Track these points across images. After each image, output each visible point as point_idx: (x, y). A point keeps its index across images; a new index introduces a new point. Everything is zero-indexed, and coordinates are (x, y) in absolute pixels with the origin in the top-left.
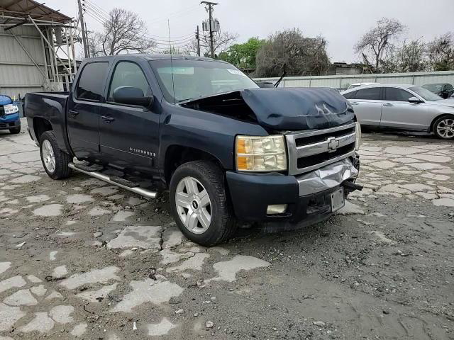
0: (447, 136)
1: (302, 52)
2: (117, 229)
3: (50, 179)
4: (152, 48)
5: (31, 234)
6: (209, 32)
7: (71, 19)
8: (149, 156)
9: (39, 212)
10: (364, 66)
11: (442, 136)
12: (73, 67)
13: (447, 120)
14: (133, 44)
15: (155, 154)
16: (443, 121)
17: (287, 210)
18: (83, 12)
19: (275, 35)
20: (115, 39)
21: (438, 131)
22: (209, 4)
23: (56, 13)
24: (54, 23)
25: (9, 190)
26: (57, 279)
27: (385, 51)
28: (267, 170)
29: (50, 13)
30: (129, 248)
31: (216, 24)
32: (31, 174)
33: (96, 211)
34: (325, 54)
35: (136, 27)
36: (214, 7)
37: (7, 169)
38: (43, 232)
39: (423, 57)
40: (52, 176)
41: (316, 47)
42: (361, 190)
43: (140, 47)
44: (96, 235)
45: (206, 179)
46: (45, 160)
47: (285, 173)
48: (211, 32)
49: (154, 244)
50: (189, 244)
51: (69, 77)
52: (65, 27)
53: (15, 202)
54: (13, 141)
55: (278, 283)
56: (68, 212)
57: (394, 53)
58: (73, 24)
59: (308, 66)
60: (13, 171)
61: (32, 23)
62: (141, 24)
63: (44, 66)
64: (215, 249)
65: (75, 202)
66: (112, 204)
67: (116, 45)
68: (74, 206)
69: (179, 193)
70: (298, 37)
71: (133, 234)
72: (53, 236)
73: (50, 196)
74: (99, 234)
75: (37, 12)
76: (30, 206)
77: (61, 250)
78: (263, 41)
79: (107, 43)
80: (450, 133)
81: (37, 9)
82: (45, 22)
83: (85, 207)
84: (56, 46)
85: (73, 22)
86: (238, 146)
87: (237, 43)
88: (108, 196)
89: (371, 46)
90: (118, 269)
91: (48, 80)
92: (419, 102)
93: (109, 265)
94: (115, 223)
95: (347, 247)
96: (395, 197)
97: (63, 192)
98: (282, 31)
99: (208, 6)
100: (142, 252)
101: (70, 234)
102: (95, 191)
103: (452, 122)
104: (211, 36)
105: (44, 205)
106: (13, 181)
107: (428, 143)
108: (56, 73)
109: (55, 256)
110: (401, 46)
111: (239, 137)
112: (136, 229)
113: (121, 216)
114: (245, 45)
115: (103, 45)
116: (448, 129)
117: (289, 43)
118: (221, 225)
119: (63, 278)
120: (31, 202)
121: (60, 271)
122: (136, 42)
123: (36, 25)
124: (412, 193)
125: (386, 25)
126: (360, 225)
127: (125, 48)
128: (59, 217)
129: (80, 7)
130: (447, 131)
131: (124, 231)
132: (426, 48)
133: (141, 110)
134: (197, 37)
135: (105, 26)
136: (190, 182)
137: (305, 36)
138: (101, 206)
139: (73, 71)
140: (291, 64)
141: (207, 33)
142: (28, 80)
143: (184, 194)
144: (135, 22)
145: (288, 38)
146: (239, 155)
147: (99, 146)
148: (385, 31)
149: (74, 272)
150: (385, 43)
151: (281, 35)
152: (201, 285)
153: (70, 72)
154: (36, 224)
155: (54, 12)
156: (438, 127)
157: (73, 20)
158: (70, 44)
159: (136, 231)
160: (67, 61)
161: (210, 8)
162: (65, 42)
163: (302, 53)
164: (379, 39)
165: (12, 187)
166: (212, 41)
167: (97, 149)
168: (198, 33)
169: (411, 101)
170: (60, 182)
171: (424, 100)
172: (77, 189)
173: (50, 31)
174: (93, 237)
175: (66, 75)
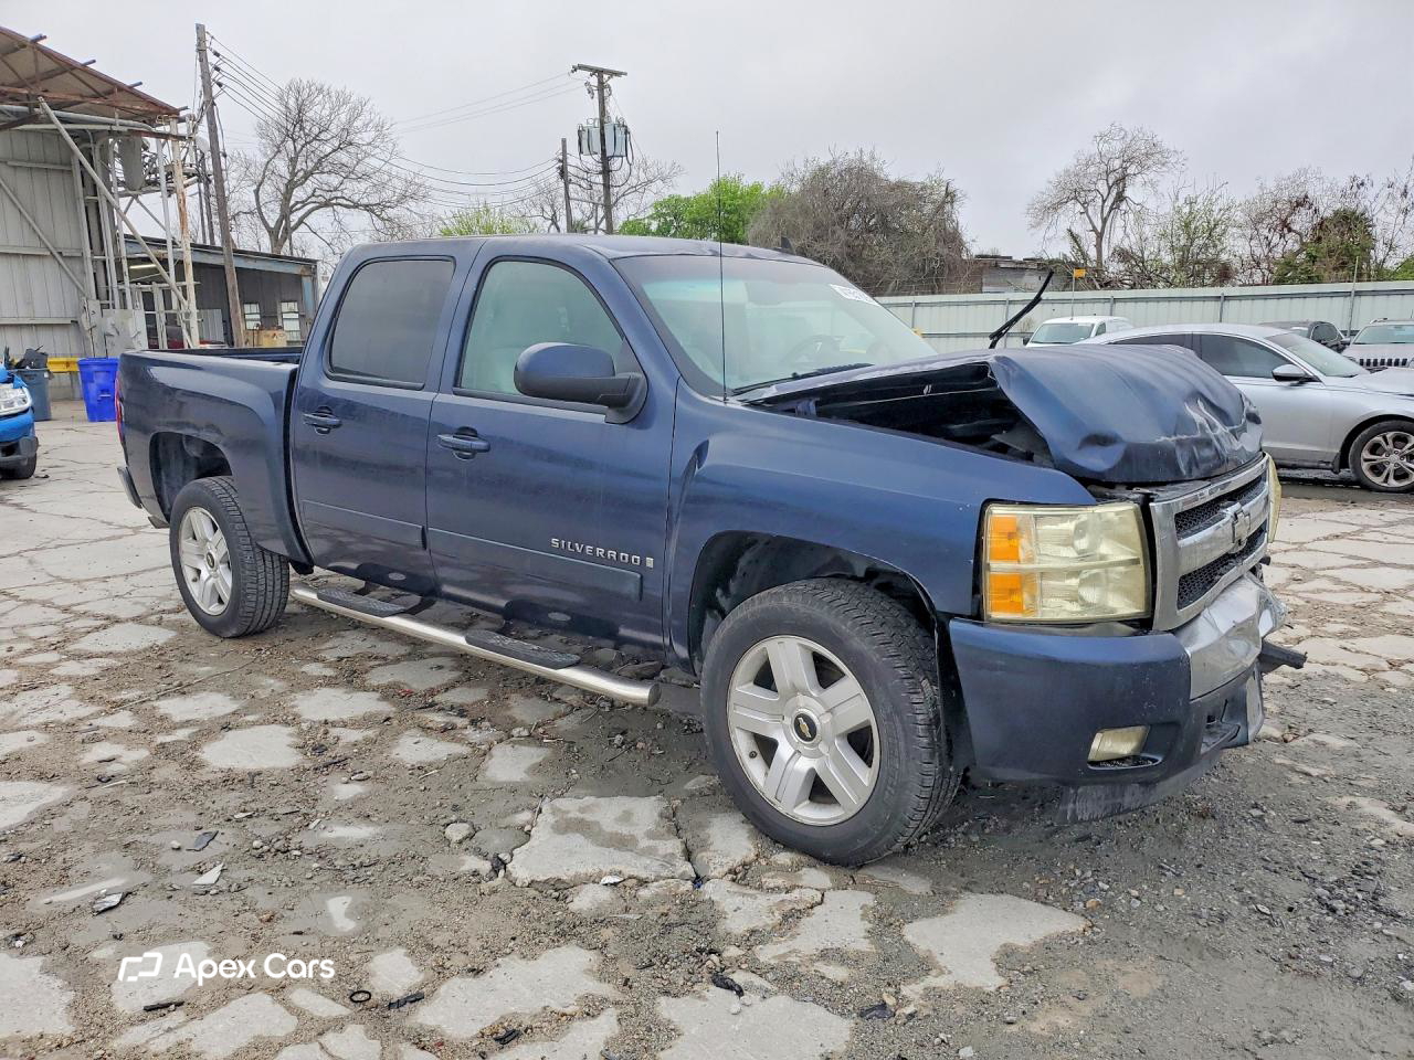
0: (1393, 483)
1: (884, 223)
2: (516, 811)
3: (207, 637)
4: (412, 204)
5: (228, 836)
6: (598, 157)
7: (176, 112)
8: (629, 566)
9: (221, 755)
10: (1076, 266)
11: (1378, 480)
12: (180, 264)
13: (1389, 435)
14: (354, 189)
15: (650, 562)
16: (1378, 439)
17: (1145, 745)
18: (216, 89)
19: (803, 170)
20: (293, 174)
21: (1365, 466)
22: (599, 72)
23: (130, 91)
24: (120, 124)
25: (84, 680)
26: (399, 1004)
27: (1119, 222)
28: (1088, 615)
29: (110, 93)
30: (594, 879)
31: (620, 135)
32: (138, 620)
33: (413, 749)
34: (956, 229)
35: (366, 137)
36: (613, 82)
37: (44, 604)
38: (267, 828)
39: (1228, 242)
40: (212, 627)
41: (928, 209)
42: (1299, 666)
43: (374, 200)
44: (456, 832)
45: (858, 643)
46: (189, 574)
47: (1143, 624)
48: (605, 160)
49: (668, 860)
50: (784, 858)
51: (167, 294)
52: (158, 135)
53: (123, 719)
54: (19, 506)
55: (1146, 990)
56: (321, 753)
57: (1147, 231)
58: (182, 129)
59: (907, 264)
60: (66, 610)
61: (52, 123)
62: (379, 127)
63: (81, 258)
64: (879, 874)
65: (331, 718)
66: (460, 722)
67: (299, 194)
68: (334, 732)
69: (742, 687)
70: (873, 177)
71: (581, 827)
72: (308, 840)
73: (235, 697)
74: (464, 829)
75: (64, 87)
76: (182, 734)
77: (362, 894)
78: (757, 188)
79: (267, 188)
80: (1401, 475)
81: (67, 77)
82: (93, 121)
83: (370, 733)
84: (122, 195)
85: (182, 120)
86: (992, 540)
87: (673, 192)
88: (432, 692)
89: (1079, 208)
90: (593, 955)
91: (94, 305)
92: (1302, 380)
93: (555, 944)
94: (499, 788)
95: (1296, 855)
96: (1346, 681)
97: (277, 685)
98: (824, 160)
99: (594, 81)
100: (644, 893)
101: (361, 832)
102: (381, 676)
103: (1406, 441)
104: (606, 172)
105: (226, 728)
106: (87, 644)
107: (1343, 502)
108: (120, 281)
109: (349, 915)
110: (1167, 208)
111: (997, 511)
112: (582, 810)
113: (510, 765)
114: (700, 199)
115: (257, 192)
116: (1393, 460)
117: (847, 194)
118: (914, 798)
119: (416, 998)
120: (177, 718)
121: (393, 972)
122: (363, 185)
123: (62, 128)
124: (1393, 665)
125: (1118, 146)
126: (1296, 779)
127: (327, 204)
128: (299, 772)
129: (206, 76)
130: (1391, 467)
131: (547, 818)
132: (1239, 217)
133: (601, 418)
134: (563, 173)
135: (262, 136)
136: (789, 655)
137: (893, 172)
138: (426, 729)
139: (180, 276)
140: (852, 259)
141: (592, 162)
142: (29, 303)
143: (761, 694)
144: (358, 123)
145: (842, 179)
146: (997, 566)
147: (423, 532)
148: (1117, 164)
149: (442, 972)
150: (1120, 198)
151: (822, 173)
152: (899, 1005)
153: (172, 278)
154: (230, 800)
155: (121, 88)
156: (1366, 454)
157: (182, 114)
158: (170, 192)
159: (588, 817)
160: (160, 243)
161: (602, 86)
162: (156, 183)
163: (884, 227)
164: (1103, 188)
165: (89, 668)
166: (607, 186)
167: (418, 540)
168: (563, 161)
169: (1279, 378)
170: (246, 646)
171: (1317, 374)
172: (313, 669)
173: (105, 148)
174: (448, 841)
175: (156, 289)
